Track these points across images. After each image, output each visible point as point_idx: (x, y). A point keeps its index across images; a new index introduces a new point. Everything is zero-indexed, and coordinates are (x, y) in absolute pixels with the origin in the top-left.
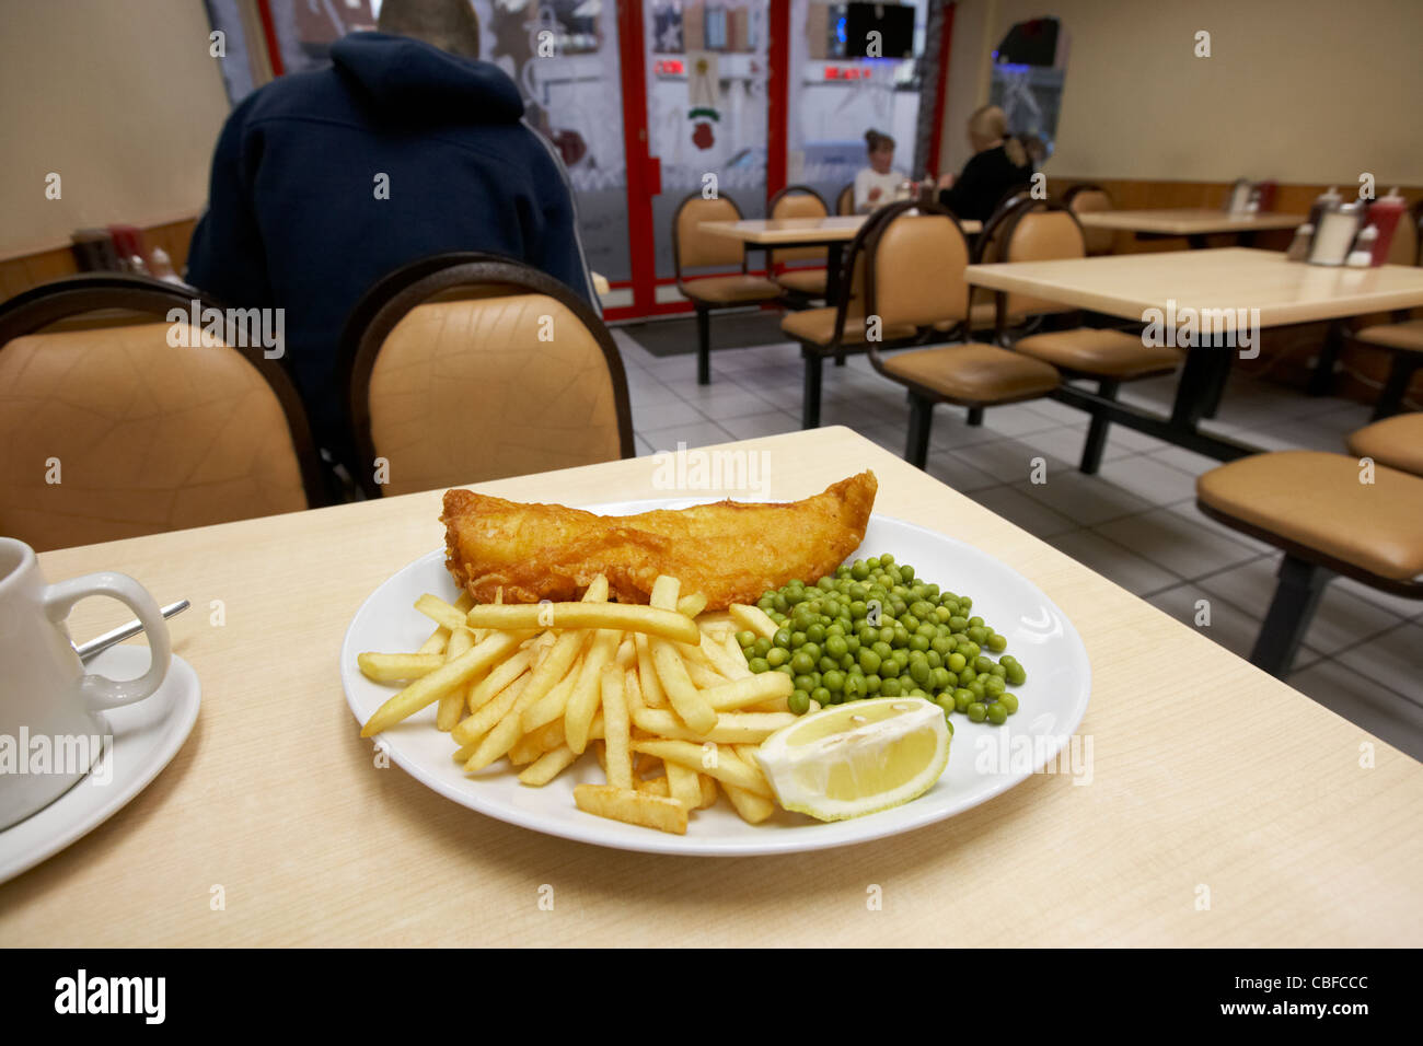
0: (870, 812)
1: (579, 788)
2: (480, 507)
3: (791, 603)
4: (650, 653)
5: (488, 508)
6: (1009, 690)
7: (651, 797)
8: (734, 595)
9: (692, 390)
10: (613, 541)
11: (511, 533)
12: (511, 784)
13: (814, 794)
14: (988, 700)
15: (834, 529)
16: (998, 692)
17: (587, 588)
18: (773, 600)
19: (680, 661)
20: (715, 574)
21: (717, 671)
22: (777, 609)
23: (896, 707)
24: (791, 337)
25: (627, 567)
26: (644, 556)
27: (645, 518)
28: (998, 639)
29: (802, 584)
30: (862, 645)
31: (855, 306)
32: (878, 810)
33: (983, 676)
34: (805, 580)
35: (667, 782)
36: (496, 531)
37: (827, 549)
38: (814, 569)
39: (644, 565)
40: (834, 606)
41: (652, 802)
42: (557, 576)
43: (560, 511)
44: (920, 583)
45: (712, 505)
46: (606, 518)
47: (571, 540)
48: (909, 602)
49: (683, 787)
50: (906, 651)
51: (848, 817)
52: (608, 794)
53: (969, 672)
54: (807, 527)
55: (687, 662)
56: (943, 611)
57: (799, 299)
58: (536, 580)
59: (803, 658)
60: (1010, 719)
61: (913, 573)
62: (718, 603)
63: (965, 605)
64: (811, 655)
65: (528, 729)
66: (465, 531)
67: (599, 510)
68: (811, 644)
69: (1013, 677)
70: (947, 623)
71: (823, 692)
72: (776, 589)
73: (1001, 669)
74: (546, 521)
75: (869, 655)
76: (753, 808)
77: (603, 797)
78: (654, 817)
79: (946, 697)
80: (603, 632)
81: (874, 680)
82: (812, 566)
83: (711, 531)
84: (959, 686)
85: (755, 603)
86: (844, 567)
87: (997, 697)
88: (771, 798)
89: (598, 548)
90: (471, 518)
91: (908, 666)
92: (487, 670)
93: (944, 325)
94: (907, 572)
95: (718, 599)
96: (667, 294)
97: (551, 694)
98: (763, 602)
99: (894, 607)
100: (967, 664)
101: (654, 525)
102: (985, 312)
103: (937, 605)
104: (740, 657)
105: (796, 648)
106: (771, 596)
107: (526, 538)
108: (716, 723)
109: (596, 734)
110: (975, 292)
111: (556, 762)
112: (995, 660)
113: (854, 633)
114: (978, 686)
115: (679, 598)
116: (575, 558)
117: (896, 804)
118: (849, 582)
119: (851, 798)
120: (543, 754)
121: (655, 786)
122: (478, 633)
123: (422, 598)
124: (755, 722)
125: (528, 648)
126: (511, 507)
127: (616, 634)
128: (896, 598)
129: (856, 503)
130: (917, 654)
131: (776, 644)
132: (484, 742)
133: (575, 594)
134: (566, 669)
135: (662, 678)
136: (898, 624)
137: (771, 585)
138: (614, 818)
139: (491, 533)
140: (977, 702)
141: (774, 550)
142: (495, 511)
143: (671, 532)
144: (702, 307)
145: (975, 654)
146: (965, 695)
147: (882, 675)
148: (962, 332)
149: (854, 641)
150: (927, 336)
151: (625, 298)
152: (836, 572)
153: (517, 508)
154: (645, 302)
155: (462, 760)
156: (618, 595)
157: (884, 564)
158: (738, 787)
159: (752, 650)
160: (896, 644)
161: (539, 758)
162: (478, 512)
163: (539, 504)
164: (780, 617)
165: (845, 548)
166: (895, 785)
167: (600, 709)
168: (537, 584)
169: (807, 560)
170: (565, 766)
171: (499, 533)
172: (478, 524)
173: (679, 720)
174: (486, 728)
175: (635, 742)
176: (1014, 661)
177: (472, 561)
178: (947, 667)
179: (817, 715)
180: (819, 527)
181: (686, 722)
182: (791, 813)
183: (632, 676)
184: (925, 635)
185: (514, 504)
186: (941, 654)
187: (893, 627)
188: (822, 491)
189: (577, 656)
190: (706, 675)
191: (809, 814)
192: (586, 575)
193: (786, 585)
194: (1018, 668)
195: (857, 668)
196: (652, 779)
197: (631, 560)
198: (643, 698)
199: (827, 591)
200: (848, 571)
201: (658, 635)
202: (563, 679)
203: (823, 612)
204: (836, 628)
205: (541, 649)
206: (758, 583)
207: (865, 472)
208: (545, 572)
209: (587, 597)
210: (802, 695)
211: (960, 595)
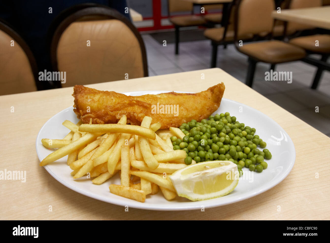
0: (208, 199)
1: (112, 186)
2: (86, 91)
3: (191, 127)
4: (139, 142)
5: (89, 92)
6: (265, 161)
7: (135, 190)
8: (172, 124)
9: (172, 57)
10: (131, 104)
11: (96, 100)
12: (89, 183)
13: (189, 191)
14: (257, 164)
15: (209, 103)
16: (261, 161)
17: (120, 119)
18: (185, 126)
19: (148, 145)
20: (165, 117)
21: (162, 149)
22: (186, 129)
23: (221, 164)
24: (207, 38)
25: (134, 113)
26: (141, 110)
27: (143, 97)
28: (263, 143)
29: (196, 121)
30: (213, 142)
31: (231, 27)
32: (212, 198)
33: (256, 156)
34: (197, 120)
35: (140, 185)
36: (91, 99)
37: (206, 110)
38: (201, 116)
39: (141, 112)
40: (204, 129)
41: (134, 191)
42: (111, 115)
43: (114, 94)
44: (238, 123)
45: (167, 93)
46: (130, 96)
47: (116, 103)
48: (232, 129)
49: (145, 187)
50: (229, 145)
51: (201, 200)
52: (120, 188)
53: (251, 154)
54: (199, 102)
55: (151, 145)
56: (245, 133)
57: (211, 24)
58: (104, 116)
59: (192, 146)
60: (264, 171)
61: (235, 119)
62: (165, 126)
63: (253, 131)
64: (195, 145)
65: (95, 165)
66: (80, 99)
67: (128, 94)
68: (195, 141)
69: (267, 156)
70: (245, 137)
71: (198, 158)
72: (187, 123)
73: (263, 153)
74: (108, 97)
75: (215, 146)
76: (169, 195)
77: (118, 189)
78: (135, 196)
79: (242, 162)
80: (124, 134)
81: (216, 154)
82: (200, 115)
83: (165, 102)
84: (247, 158)
85: (179, 127)
86: (212, 116)
87: (260, 163)
88: (175, 192)
89: (126, 107)
90: (83, 95)
91: (229, 150)
92: (85, 145)
93: (264, 34)
94: (233, 118)
95: (166, 125)
96: (165, 22)
97: (104, 154)
98: (182, 127)
99: (226, 131)
100: (251, 151)
101: (146, 99)
102: (279, 29)
103: (242, 131)
104: (171, 145)
105: (190, 143)
106: (185, 125)
107: (101, 102)
108: (158, 166)
109: (118, 168)
110: (276, 21)
111: (105, 177)
112: (261, 150)
113: (211, 138)
114: (254, 159)
115: (151, 124)
116: (118, 109)
117: (218, 197)
118: (212, 121)
119: (202, 193)
120: (101, 174)
121: (136, 186)
122: (83, 133)
123: (65, 122)
124: (172, 166)
125: (99, 139)
126: (97, 92)
127: (128, 135)
128: (227, 127)
129: (217, 94)
130: (233, 147)
131: (183, 141)
132: (81, 169)
133: (116, 121)
134: (110, 146)
135: (141, 150)
136: (227, 136)
137: (185, 121)
138: (122, 196)
139: (89, 100)
140: (253, 164)
141: (187, 109)
142: (91, 93)
143: (151, 102)
144: (177, 27)
145: (254, 148)
146: (249, 161)
147: (219, 153)
148: (270, 37)
149: (210, 141)
150: (257, 38)
151: (150, 23)
152: (209, 118)
153: (99, 92)
154: (157, 25)
155: (73, 175)
156: (131, 122)
157: (226, 116)
158: (165, 188)
159: (175, 142)
160: (225, 143)
161: (100, 175)
162: (85, 93)
163: (107, 91)
164: (187, 132)
165: (212, 109)
166: (219, 190)
167: (120, 160)
168: (104, 118)
169: (198, 113)
170: (108, 178)
171: (92, 100)
172: (85, 97)
173: (146, 164)
174: (81, 165)
175: (131, 171)
176: (268, 151)
177: (82, 109)
178: (243, 152)
179: (194, 165)
180: (204, 102)
181: (148, 165)
182: (181, 197)
183: (132, 150)
184: (236, 141)
185: (98, 91)
186: (241, 147)
187: (225, 137)
188: (206, 89)
189: (115, 142)
190: (157, 150)
191: (187, 198)
192: (120, 115)
193: (190, 121)
194: (269, 153)
195: (211, 150)
196: (137, 184)
197: (137, 111)
198: (135, 157)
199: (204, 123)
200: (213, 118)
201: (142, 136)
202: (109, 149)
203: (201, 131)
204: (204, 136)
205: (103, 139)
206: (180, 121)
207: (221, 83)
208: (107, 114)
209: (119, 122)
210: (189, 158)
211: (252, 127)
